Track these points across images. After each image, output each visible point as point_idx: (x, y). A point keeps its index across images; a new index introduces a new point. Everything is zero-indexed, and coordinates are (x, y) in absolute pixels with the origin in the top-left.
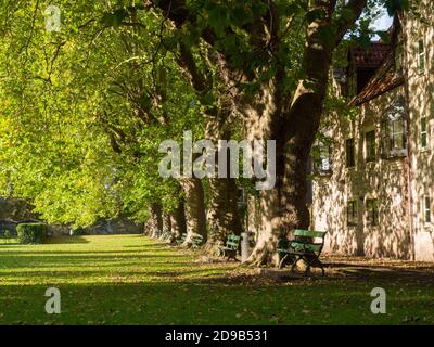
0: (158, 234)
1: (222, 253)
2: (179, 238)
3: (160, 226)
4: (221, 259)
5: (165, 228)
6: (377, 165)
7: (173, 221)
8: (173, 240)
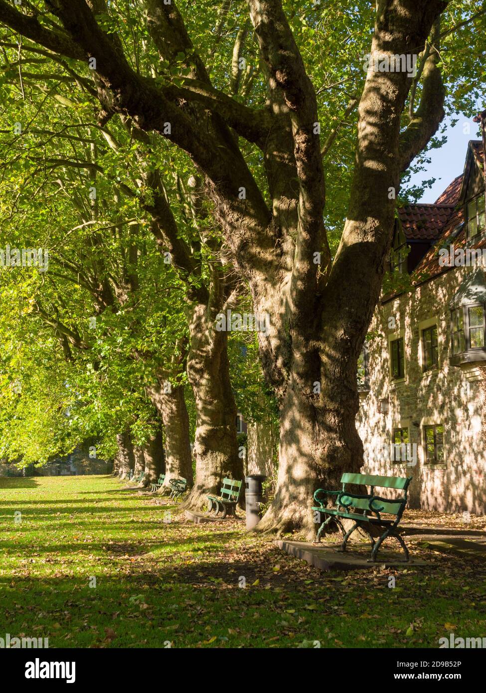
0: (129, 475)
1: (214, 506)
2: (155, 481)
3: (131, 465)
4: (213, 515)
5: (138, 466)
6: (441, 376)
7: (148, 458)
8: (147, 484)
